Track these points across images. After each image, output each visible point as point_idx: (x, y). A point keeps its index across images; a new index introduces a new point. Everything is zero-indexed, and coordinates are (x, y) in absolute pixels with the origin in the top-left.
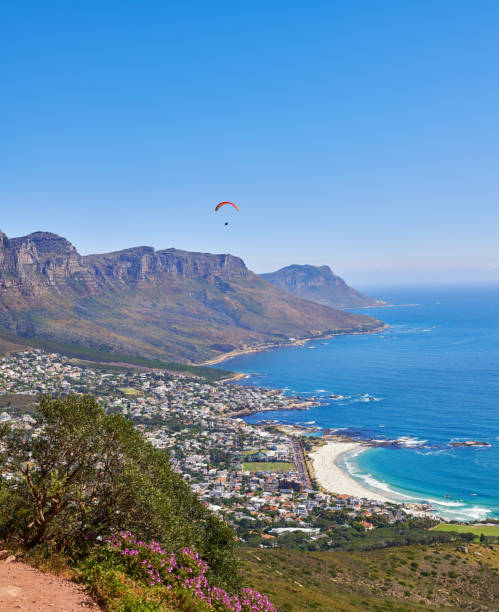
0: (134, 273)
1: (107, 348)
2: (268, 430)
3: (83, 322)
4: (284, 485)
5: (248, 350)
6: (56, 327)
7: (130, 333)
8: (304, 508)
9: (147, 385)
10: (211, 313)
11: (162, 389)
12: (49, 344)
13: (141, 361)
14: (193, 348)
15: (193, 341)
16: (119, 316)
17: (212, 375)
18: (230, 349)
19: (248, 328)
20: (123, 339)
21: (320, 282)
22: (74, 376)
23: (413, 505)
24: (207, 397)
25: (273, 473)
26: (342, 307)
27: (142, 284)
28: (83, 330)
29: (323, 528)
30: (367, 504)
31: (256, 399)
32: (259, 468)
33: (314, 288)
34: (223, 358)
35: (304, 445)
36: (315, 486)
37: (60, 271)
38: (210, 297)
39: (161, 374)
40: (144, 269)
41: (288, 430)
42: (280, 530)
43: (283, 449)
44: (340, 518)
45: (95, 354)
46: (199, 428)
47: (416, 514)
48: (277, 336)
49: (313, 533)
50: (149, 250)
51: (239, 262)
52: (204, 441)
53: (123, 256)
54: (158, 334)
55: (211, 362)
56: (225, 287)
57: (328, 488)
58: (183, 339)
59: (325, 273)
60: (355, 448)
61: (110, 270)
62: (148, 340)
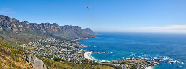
0: (66, 28)
2: (80, 49)
3: (59, 34)
4: (80, 57)
5: (80, 39)
6: (55, 35)
7: (64, 36)
8: (81, 60)
9: (65, 43)
10: (75, 34)
11: (67, 43)
12: (54, 37)
13: (65, 40)
14: (72, 38)
15: (73, 38)
16: (63, 34)
17: (74, 42)
18: (77, 39)
19: (80, 36)
20: (63, 37)
21: (89, 30)
22: (56, 41)
23: (97, 61)
24: (72, 45)
25: (79, 55)
26: (91, 34)
27: (67, 30)
28: (58, 35)
29: (82, 62)
30: (90, 60)
31: (79, 46)
32: (77, 54)
33: (87, 32)
34: (76, 40)
35: (84, 52)
36: (84, 57)
37: (57, 28)
38: (76, 32)
39: (67, 41)
40: (67, 28)
41: (83, 50)
42: (77, 62)
43: (81, 52)
44: (85, 61)
45: (60, 38)
46: (70, 49)
47: (96, 62)
48: (84, 38)
49: (81, 62)
50: (68, 26)
51: (80, 27)
52: (71, 50)
53: (64, 26)
54: (68, 36)
55: (74, 40)
56: (78, 31)
57: (86, 58)
58: (71, 37)
59: (89, 29)
60: (91, 53)
61: (63, 28)
62: (67, 37)
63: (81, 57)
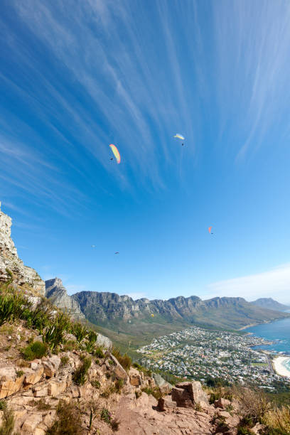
1: (212, 326)
2: (259, 352)
3: (206, 318)
4: (265, 371)
5: (252, 325)
6: (199, 320)
7: (216, 321)
8: (270, 380)
9: (223, 337)
10: (238, 314)
11: (227, 338)
13: (221, 329)
15: (235, 323)
16: (214, 316)
17: (242, 333)
18: (246, 325)
20: (216, 323)
22: (204, 334)
24: (240, 341)
25: (262, 367)
27: (219, 307)
29: (276, 387)
31: (255, 341)
32: (257, 365)
34: (244, 328)
35: (271, 357)
36: (275, 372)
37: (198, 305)
40: (218, 303)
41: (265, 352)
42: (261, 387)
43: (264, 358)
44: (282, 384)
45: (209, 327)
46: (237, 351)
48: (260, 322)
49: (271, 389)
52: (239, 355)
53: (213, 300)
54: (225, 321)
55: (241, 329)
56: (241, 307)
57: (280, 373)
58: (232, 322)
61: (210, 304)
62: (222, 323)
63: (269, 373)
